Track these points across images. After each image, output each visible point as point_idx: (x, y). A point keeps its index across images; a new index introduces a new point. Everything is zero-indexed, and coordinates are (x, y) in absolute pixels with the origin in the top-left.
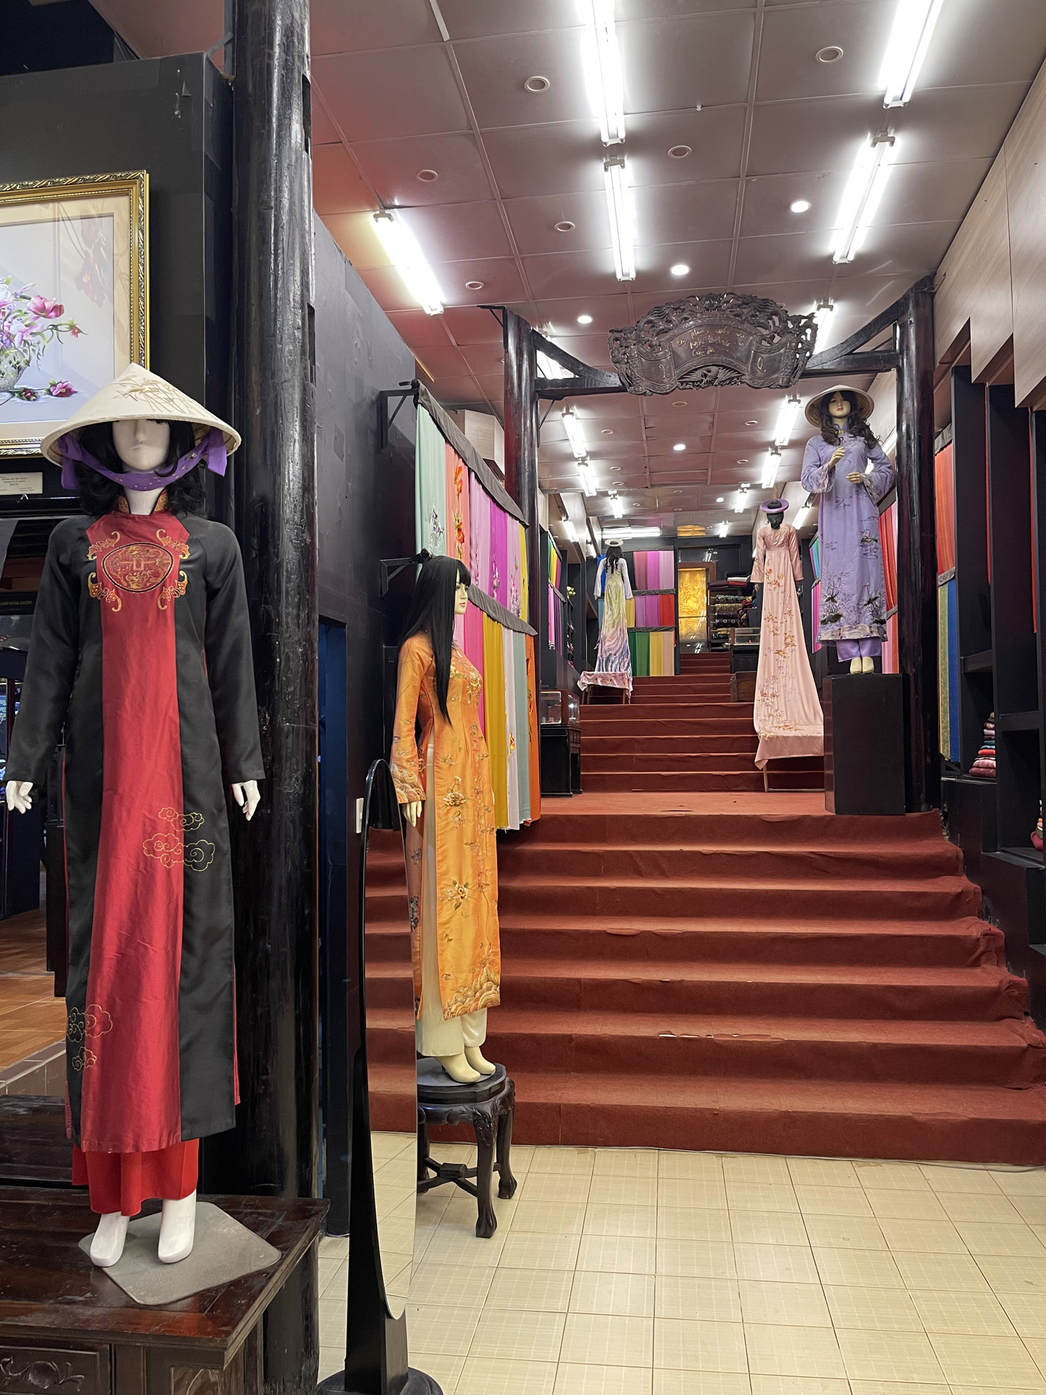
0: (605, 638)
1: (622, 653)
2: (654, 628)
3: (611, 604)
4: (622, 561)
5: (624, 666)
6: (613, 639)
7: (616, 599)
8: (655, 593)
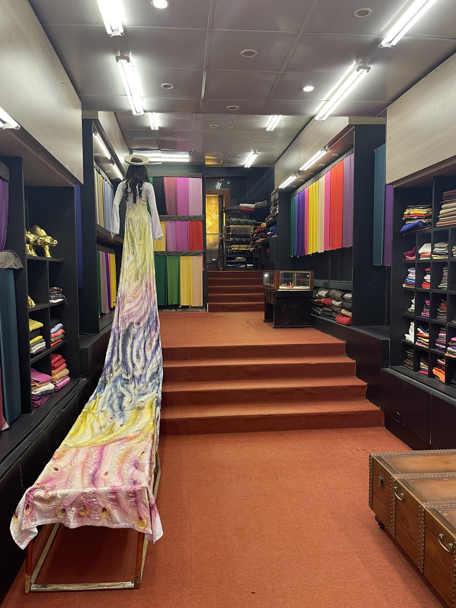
0: (123, 297)
1: (148, 322)
2: (184, 253)
3: (133, 246)
4: (148, 186)
5: (151, 344)
6: (135, 298)
7: (141, 239)
8: (185, 219)
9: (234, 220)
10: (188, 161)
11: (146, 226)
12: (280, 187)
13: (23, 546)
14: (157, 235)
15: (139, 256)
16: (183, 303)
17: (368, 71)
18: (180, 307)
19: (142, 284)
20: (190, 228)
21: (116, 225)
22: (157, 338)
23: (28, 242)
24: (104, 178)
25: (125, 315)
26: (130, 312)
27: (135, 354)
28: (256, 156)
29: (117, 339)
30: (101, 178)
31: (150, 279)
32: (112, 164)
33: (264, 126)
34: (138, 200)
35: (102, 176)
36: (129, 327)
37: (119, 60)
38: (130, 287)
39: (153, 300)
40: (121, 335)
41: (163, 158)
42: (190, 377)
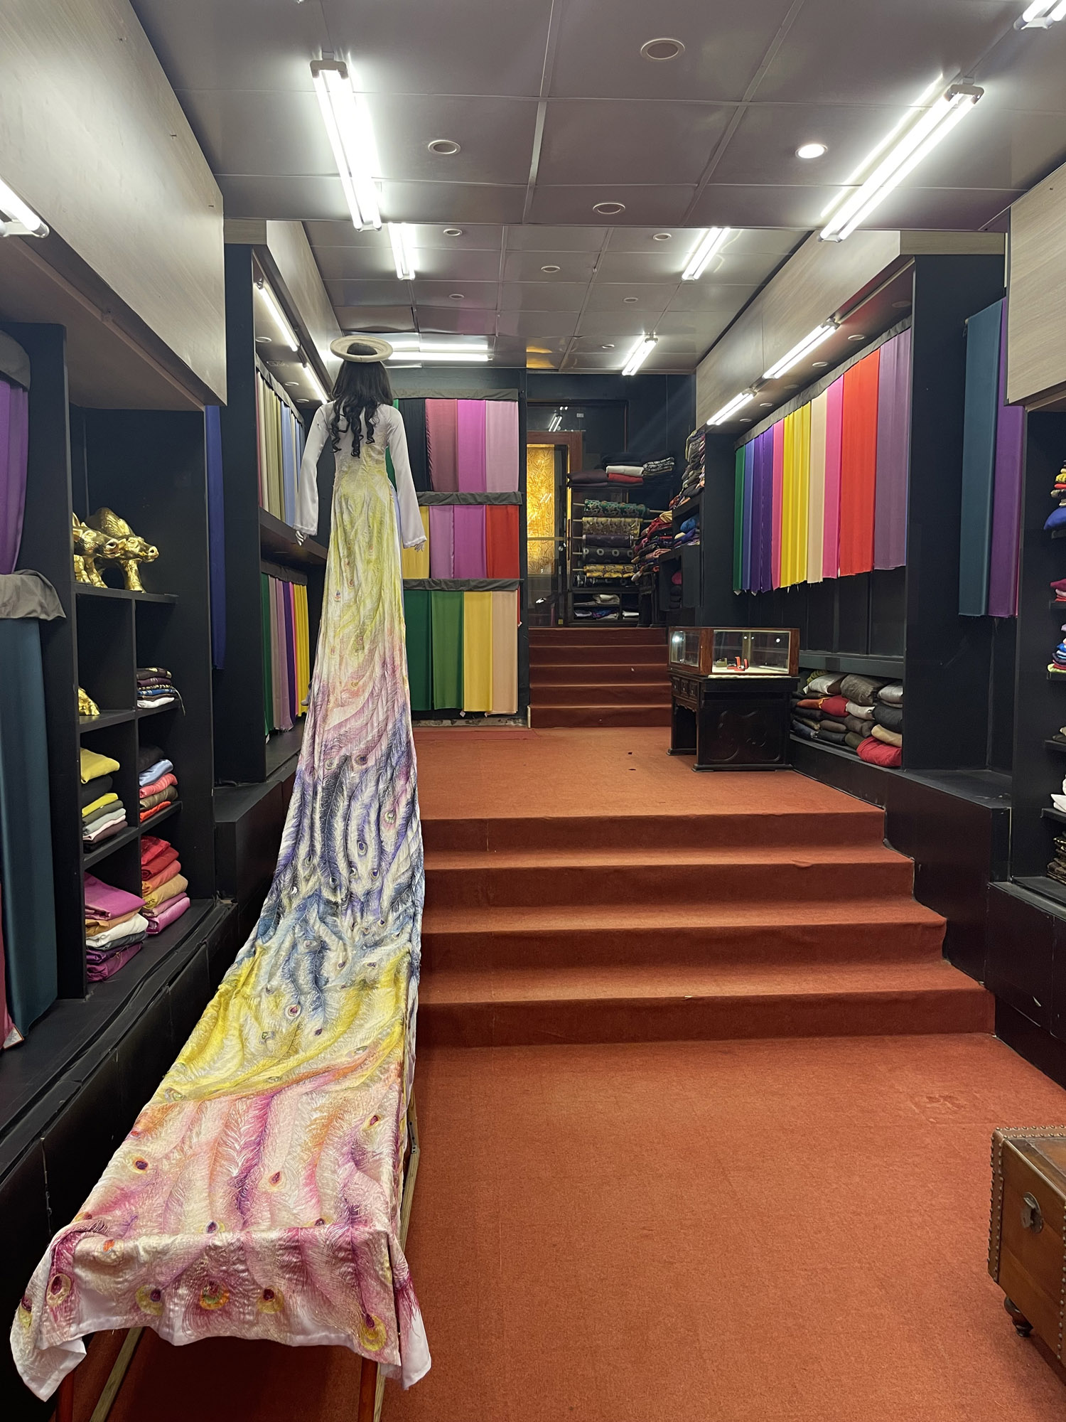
0: (326, 693)
1: (388, 756)
2: (473, 584)
3: (351, 564)
4: (390, 415)
5: (394, 811)
6: (355, 694)
7: (370, 546)
8: (476, 501)
9: (592, 504)
10: (485, 358)
11: (383, 514)
12: (710, 422)
13: (44, 1392)
14: (411, 536)
15: (367, 590)
16: (471, 705)
17: (976, 100)
18: (463, 714)
19: (372, 659)
20: (489, 523)
21: (309, 512)
22: (409, 796)
23: (80, 549)
24: (281, 400)
25: (330, 737)
26: (342, 731)
27: (353, 836)
28: (652, 345)
29: (309, 798)
30: (275, 397)
31: (393, 649)
32: (301, 365)
33: (678, 268)
34: (363, 450)
35: (276, 394)
36: (340, 767)
37: (320, 72)
38: (343, 667)
39: (401, 701)
40: (320, 789)
41: (425, 351)
42: (491, 895)
